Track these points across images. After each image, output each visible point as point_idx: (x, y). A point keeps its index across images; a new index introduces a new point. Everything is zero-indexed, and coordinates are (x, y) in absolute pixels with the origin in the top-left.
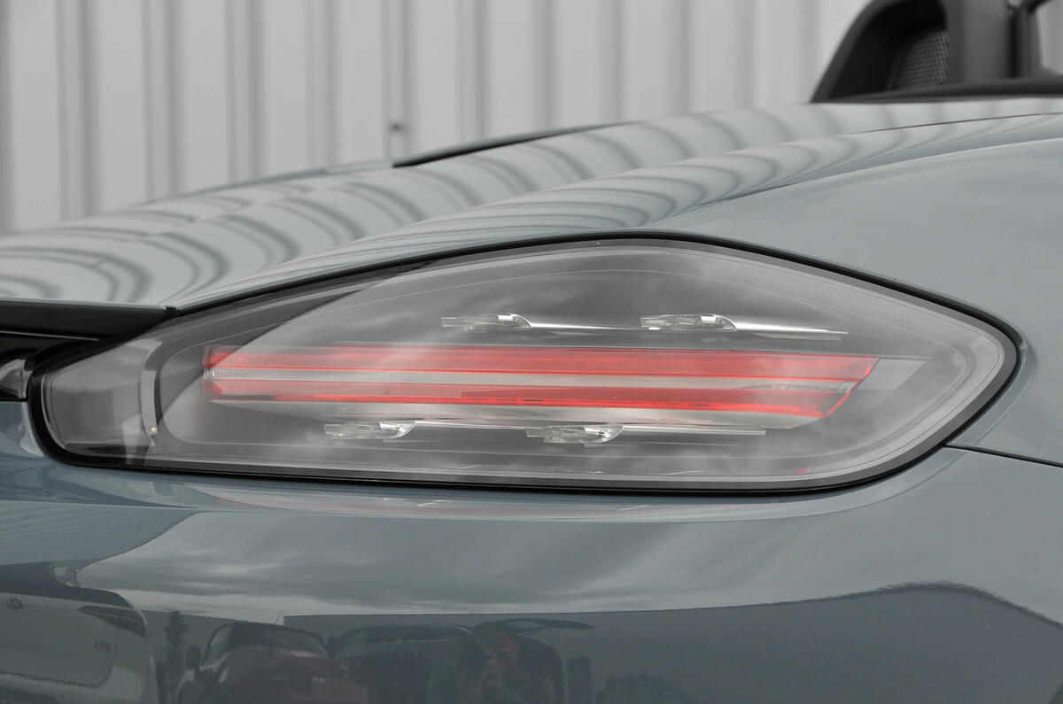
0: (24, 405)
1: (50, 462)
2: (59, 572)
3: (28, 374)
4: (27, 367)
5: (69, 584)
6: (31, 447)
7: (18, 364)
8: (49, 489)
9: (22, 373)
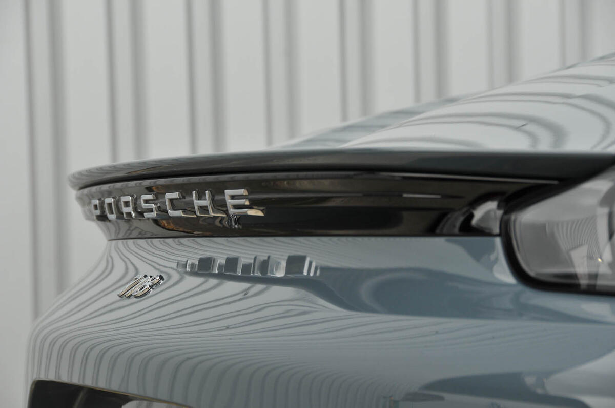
0: (498, 241)
1: (521, 288)
2: (530, 381)
3: (500, 213)
4: (499, 207)
5: (539, 391)
6: (506, 276)
7: (491, 206)
8: (521, 310)
9: (495, 213)
